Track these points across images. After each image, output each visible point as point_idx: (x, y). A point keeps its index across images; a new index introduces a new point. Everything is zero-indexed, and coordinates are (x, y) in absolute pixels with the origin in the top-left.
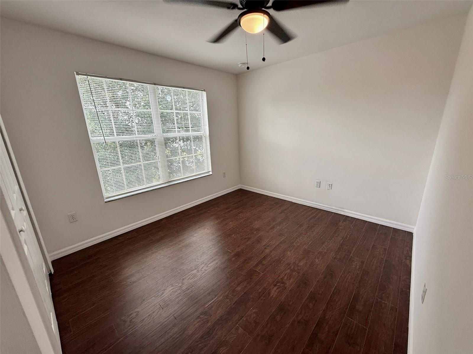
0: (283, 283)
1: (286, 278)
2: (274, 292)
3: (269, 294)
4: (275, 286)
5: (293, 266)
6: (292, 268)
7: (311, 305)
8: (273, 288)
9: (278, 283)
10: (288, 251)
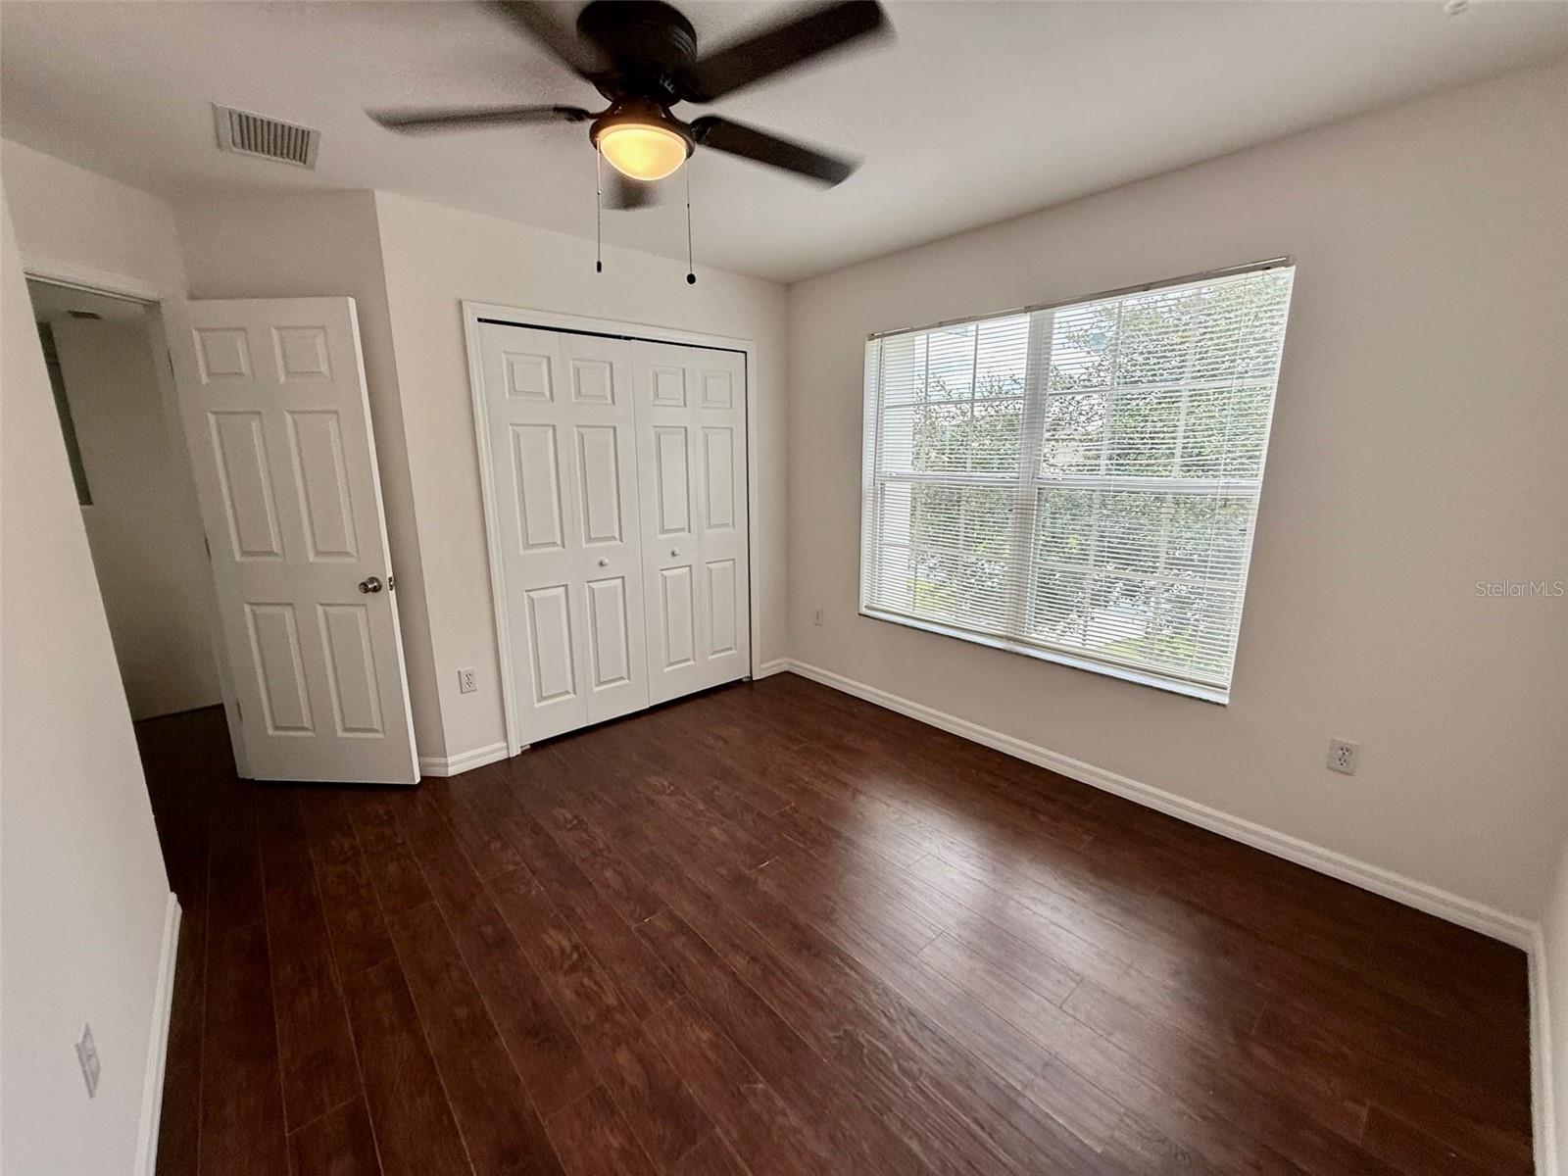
0: (573, 968)
1: (586, 981)
2: (557, 940)
3: (559, 927)
4: (576, 947)
5: (625, 1021)
6: (618, 1017)
7: (462, 1013)
8: (570, 940)
9: (579, 955)
10: (717, 1035)
